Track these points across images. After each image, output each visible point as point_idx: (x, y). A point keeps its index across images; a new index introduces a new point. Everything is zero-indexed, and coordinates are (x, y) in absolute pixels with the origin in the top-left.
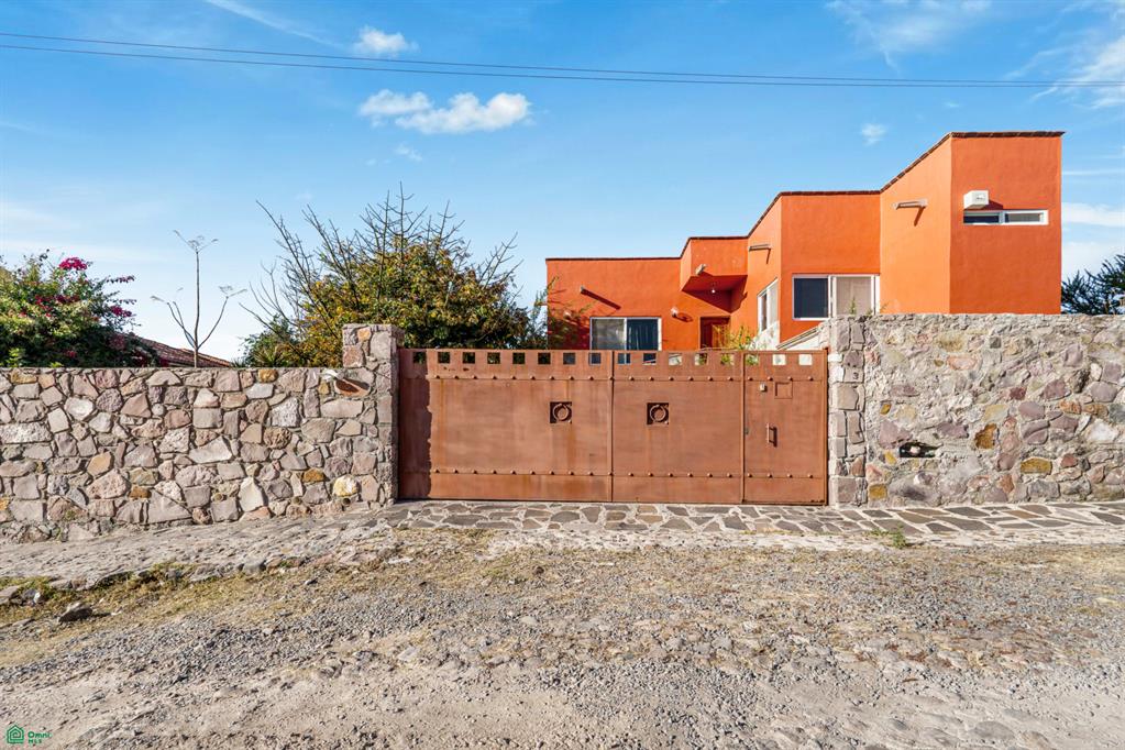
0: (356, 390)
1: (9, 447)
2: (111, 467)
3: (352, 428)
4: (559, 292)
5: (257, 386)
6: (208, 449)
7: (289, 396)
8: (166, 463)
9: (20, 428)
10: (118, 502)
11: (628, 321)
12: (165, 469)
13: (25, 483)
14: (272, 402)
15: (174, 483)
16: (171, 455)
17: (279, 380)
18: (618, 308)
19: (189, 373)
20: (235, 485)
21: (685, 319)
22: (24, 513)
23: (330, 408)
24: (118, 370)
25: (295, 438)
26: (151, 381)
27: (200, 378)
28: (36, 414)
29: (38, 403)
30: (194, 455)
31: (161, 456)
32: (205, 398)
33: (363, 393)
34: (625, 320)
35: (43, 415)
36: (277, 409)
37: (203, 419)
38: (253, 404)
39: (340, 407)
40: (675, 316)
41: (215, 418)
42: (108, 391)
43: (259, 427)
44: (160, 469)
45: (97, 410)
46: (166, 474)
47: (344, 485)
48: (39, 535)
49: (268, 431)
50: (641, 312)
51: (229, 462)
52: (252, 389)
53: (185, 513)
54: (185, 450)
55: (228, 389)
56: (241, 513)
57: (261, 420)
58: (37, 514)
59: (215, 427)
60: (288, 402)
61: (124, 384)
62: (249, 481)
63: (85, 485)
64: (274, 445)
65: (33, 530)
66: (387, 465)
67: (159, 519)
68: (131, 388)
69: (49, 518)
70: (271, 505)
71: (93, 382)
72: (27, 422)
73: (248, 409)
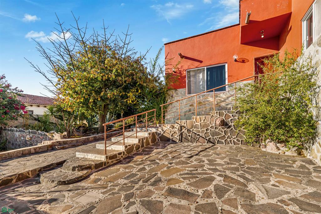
4: (170, 59)
11: (207, 68)
18: (201, 62)
21: (243, 61)
34: (206, 68)
40: (236, 61)
50: (214, 62)
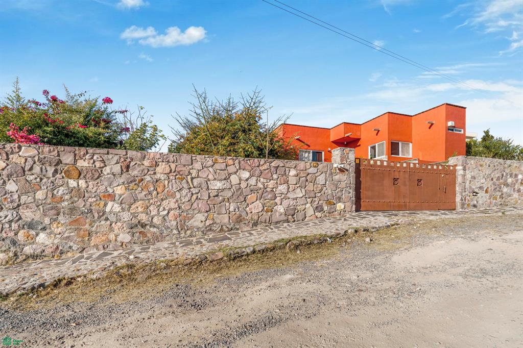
0: (344, 172)
1: (213, 191)
2: (257, 200)
3: (343, 185)
5: (312, 168)
6: (295, 193)
7: (322, 173)
8: (278, 198)
9: (218, 183)
10: (260, 214)
12: (278, 200)
13: (220, 207)
14: (316, 175)
15: (282, 206)
16: (281, 195)
17: (319, 167)
18: (309, 146)
19: (287, 162)
20: (304, 206)
22: (220, 220)
23: (337, 177)
24: (259, 159)
25: (325, 188)
26: (273, 164)
27: (292, 164)
28: (225, 177)
29: (226, 172)
30: (289, 195)
31: (277, 195)
32: (293, 172)
33: (347, 172)
35: (228, 177)
36: (319, 177)
37: (292, 180)
38: (310, 175)
39: (339, 178)
41: (297, 181)
42: (255, 168)
43: (312, 184)
44: (276, 201)
45: (251, 176)
46: (279, 203)
47: (340, 206)
48: (227, 229)
49: (315, 186)
51: (302, 197)
52: (310, 170)
53: (286, 218)
54: (286, 193)
55: (302, 169)
56: (306, 217)
57: (313, 181)
58: (226, 220)
59: (296, 184)
60: (322, 174)
61: (262, 165)
62: (308, 205)
63: (246, 208)
64: (318, 191)
65: (224, 227)
66: (354, 199)
67: (276, 221)
68: (265, 167)
69: (231, 221)
70: (316, 214)
71: (249, 164)
72: (221, 180)
73: (308, 177)
